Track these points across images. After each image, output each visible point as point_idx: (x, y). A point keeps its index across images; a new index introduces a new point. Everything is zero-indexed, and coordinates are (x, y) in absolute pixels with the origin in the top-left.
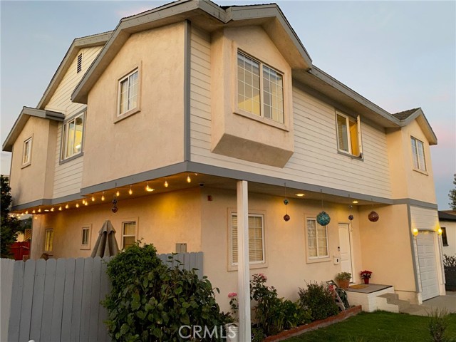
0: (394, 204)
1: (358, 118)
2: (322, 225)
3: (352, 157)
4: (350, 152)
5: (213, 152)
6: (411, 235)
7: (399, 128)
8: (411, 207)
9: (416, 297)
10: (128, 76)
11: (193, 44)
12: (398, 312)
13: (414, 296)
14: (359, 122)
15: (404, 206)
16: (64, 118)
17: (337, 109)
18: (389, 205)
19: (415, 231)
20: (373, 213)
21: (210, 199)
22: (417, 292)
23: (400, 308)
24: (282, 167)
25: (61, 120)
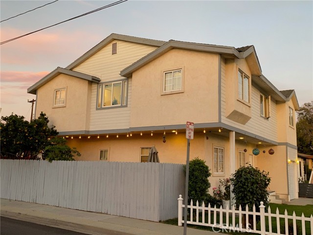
0: (279, 145)
1: (270, 97)
2: (255, 155)
3: (265, 119)
4: (264, 116)
5: (227, 118)
6: (287, 163)
7: (284, 102)
8: (288, 148)
9: (288, 197)
10: (172, 71)
11: (222, 66)
12: (281, 203)
13: (286, 197)
14: (270, 99)
15: (285, 146)
16: (99, 81)
17: (261, 92)
18: (276, 145)
19: (289, 161)
20: (271, 150)
21: (207, 139)
22: (288, 194)
23: (282, 202)
24: (244, 124)
25: (98, 82)
